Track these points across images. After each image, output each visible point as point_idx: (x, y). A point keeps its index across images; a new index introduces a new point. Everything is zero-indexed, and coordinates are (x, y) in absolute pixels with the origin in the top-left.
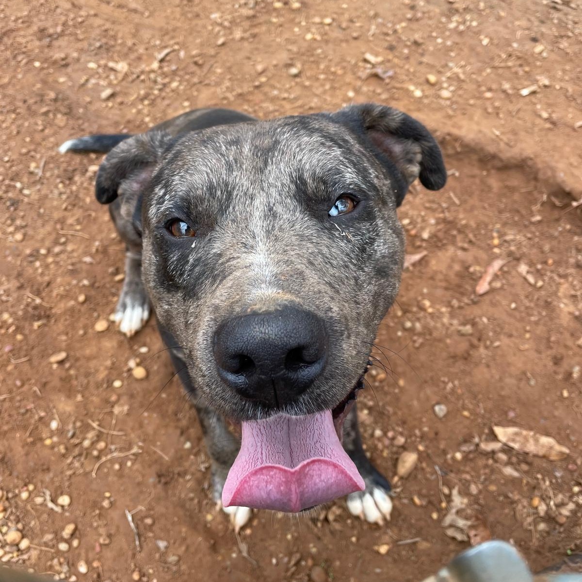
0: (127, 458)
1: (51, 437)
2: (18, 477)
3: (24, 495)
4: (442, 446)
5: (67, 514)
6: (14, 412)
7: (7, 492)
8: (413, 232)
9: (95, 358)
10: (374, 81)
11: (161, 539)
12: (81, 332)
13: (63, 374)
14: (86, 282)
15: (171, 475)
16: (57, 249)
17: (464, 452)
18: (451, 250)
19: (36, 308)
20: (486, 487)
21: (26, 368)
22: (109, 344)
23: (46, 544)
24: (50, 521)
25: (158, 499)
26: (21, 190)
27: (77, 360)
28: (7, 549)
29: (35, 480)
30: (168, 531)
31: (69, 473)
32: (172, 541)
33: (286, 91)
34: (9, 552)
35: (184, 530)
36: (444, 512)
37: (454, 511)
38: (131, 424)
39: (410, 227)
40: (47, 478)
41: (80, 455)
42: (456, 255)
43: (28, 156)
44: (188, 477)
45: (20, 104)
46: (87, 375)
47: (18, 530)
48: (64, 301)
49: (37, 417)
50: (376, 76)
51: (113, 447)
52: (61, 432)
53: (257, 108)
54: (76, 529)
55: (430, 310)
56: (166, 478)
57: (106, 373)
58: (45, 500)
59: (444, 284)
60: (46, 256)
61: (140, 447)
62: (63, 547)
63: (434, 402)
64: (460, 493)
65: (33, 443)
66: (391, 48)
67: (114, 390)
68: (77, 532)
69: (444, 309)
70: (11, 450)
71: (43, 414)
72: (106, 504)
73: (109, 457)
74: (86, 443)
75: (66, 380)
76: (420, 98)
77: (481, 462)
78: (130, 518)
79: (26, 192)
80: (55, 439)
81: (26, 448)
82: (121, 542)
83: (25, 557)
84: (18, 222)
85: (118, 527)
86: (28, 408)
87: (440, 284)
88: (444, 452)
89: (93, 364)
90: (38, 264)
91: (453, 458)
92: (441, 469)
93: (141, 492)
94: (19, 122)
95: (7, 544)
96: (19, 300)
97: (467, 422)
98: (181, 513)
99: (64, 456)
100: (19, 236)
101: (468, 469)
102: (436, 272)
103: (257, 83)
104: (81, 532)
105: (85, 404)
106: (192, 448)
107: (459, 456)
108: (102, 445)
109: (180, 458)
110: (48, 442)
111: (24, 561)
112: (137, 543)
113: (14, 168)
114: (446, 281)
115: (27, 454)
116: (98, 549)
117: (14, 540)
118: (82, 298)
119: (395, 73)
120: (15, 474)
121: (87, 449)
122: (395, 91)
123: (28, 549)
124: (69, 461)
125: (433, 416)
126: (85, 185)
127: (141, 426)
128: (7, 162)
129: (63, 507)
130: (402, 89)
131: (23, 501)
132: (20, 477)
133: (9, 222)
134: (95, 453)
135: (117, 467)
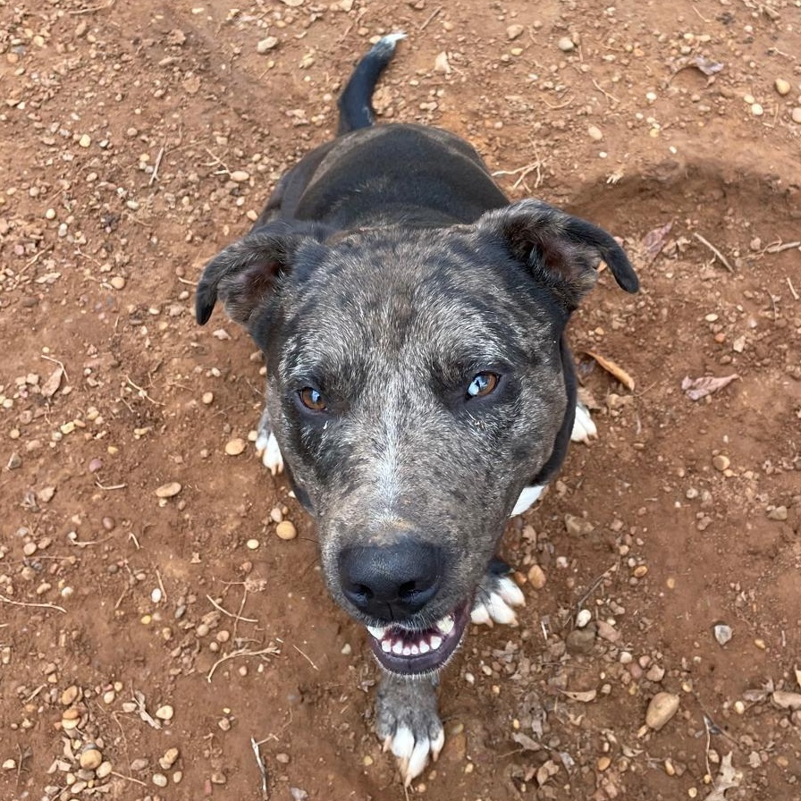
0: (258, 659)
1: (150, 614)
2: (99, 669)
3: (109, 697)
4: (717, 689)
5: (167, 733)
6: (99, 568)
7: (84, 690)
8: (721, 337)
9: (222, 497)
10: (690, 77)
11: (298, 786)
12: (204, 453)
13: (174, 517)
14: (215, 371)
15: (319, 694)
16: (175, 310)
17: (749, 701)
18: (775, 376)
19: (138, 404)
20: (772, 760)
21: (119, 499)
22: (243, 478)
23: (135, 774)
24: (142, 740)
25: (298, 727)
26: (124, 200)
27: (196, 497)
28: (80, 774)
29: (123, 676)
30: (309, 775)
31: (174, 672)
32: (313, 792)
33: (551, 77)
34: (83, 780)
35: (331, 777)
36: (707, 789)
37: (721, 789)
38: (267, 608)
39: (717, 328)
40: (143, 675)
41: (191, 646)
42: (781, 386)
43: (137, 142)
44: (343, 698)
45: (128, 45)
46: (210, 523)
47: (97, 748)
48: (181, 398)
49: (132, 580)
50: (695, 68)
51: (239, 640)
52: (166, 607)
53: (500, 101)
54: (179, 756)
55: (729, 473)
56: (312, 695)
57: (237, 523)
58: (137, 708)
59: (755, 431)
60: (157, 318)
61: (278, 646)
62: (159, 780)
63: (715, 620)
64: (733, 764)
65: (124, 619)
66: (726, 20)
67: (246, 551)
68: (181, 761)
69: (749, 474)
70: (92, 625)
71: (141, 577)
72: (223, 724)
73: (232, 655)
74: (202, 630)
75: (178, 526)
76: (759, 116)
77: (772, 721)
78: (256, 751)
79: (131, 204)
80: (156, 617)
81: (114, 625)
82: (241, 783)
83: (105, 789)
84: (118, 257)
85: (238, 761)
86: (120, 563)
87: (750, 430)
88: (721, 698)
89: (218, 506)
90: (144, 330)
91: (732, 709)
92: (711, 724)
93: (275, 713)
94: (126, 78)
95: (81, 768)
96: (114, 387)
97: (759, 656)
98: (329, 750)
99: (167, 643)
100: (118, 282)
101: (750, 728)
102: (746, 410)
103: (505, 57)
104: (186, 761)
105: (202, 570)
106: (353, 653)
107: (740, 707)
108: (224, 635)
109: (334, 667)
110: (146, 620)
111: (103, 794)
112: (264, 788)
113: (114, 161)
114: (760, 425)
115: (114, 635)
116: (208, 789)
117: (91, 764)
118: (208, 398)
119: (726, 67)
120: (96, 663)
121: (201, 638)
122: (721, 99)
123: (110, 776)
124: (174, 654)
125: (711, 641)
126: (224, 203)
127: (282, 612)
128: (105, 148)
129: (162, 720)
130: (733, 97)
131: (105, 705)
132: (103, 667)
133: (103, 253)
134: (214, 646)
135: (243, 671)
